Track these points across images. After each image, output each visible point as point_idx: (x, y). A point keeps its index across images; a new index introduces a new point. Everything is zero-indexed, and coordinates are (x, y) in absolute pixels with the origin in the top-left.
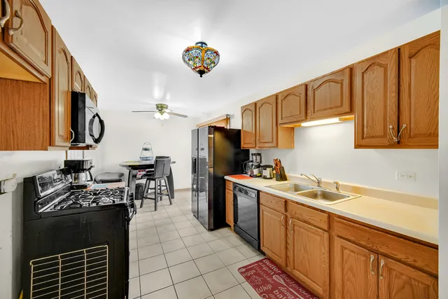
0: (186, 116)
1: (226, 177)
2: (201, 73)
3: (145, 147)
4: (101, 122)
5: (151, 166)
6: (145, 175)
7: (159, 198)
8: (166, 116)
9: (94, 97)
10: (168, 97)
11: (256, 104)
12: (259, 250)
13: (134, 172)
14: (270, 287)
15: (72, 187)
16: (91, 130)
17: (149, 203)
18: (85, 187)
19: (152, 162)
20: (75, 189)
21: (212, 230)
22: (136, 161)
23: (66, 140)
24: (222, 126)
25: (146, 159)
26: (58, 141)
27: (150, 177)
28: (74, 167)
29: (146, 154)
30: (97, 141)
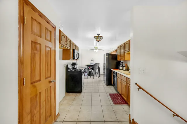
0: (104, 50)
1: (112, 70)
2: (98, 41)
3: (92, 60)
4: (79, 54)
5: (93, 66)
6: (91, 68)
7: (96, 76)
8: (97, 50)
9: (78, 48)
10: (98, 45)
11: (120, 46)
12: (117, 90)
13: (89, 67)
14: (115, 98)
15: (73, 68)
16: (77, 56)
17: (92, 77)
18: (76, 68)
19: (93, 65)
20: (74, 69)
21: (107, 85)
22: (89, 64)
23: (72, 58)
24: (115, 54)
25: (92, 64)
26: (71, 58)
27: (93, 69)
28: (74, 64)
29: (92, 62)
30: (78, 58)
